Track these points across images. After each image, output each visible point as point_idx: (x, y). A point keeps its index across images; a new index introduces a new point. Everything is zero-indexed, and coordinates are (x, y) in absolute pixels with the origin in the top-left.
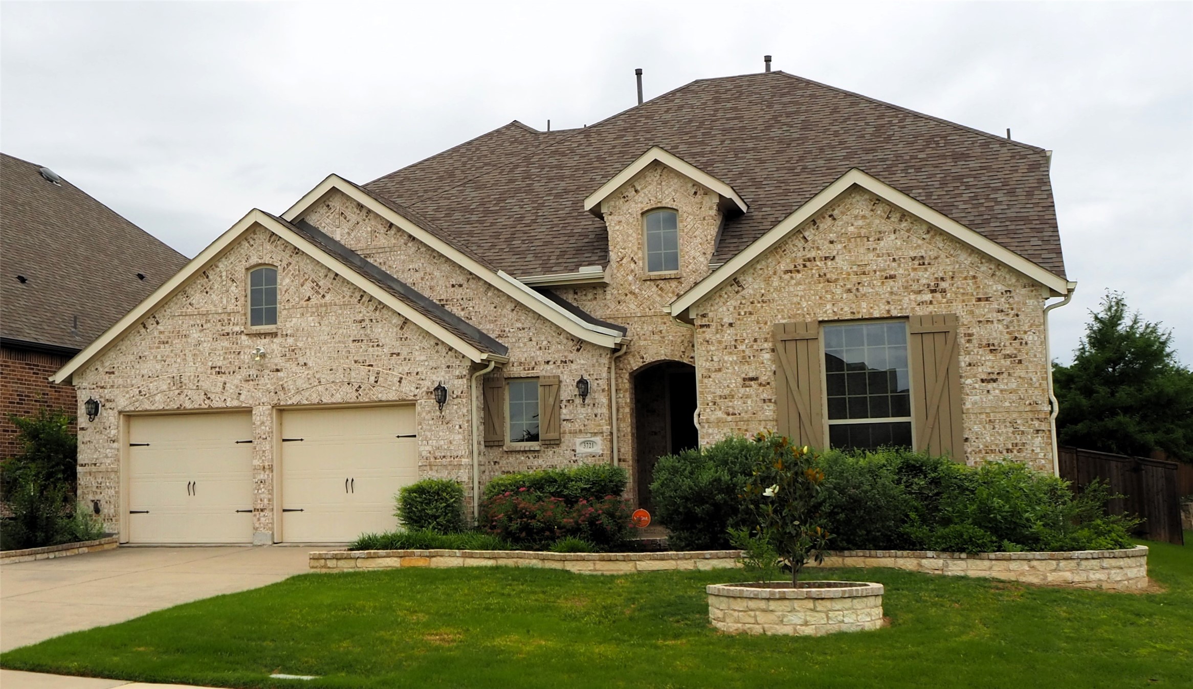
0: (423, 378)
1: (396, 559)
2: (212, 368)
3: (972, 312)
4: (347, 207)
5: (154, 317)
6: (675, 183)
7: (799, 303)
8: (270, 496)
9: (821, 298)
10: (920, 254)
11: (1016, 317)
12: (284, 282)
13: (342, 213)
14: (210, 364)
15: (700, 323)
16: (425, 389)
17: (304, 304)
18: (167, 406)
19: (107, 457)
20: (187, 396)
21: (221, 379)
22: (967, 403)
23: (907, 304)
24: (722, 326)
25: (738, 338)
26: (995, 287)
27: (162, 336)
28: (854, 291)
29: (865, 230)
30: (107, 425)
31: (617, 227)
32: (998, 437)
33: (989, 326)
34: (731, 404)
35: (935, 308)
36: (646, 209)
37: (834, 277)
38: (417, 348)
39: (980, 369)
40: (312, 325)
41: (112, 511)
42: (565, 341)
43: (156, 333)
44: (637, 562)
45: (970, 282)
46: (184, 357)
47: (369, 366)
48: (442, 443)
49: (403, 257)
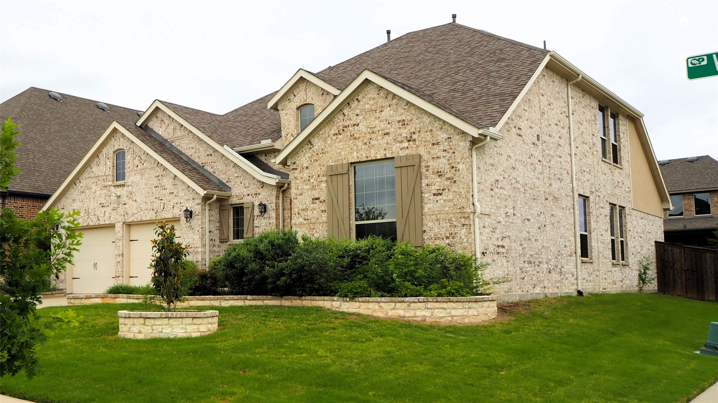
1: (100, 299)
2: (100, 204)
3: (429, 152)
4: (164, 117)
5: (79, 179)
6: (313, 89)
7: (340, 153)
8: (122, 270)
9: (351, 149)
10: (403, 119)
11: (453, 154)
12: (128, 157)
14: (99, 202)
15: (292, 168)
16: (183, 211)
17: (136, 169)
20: (91, 219)
21: (104, 209)
22: (425, 209)
23: (395, 150)
24: (303, 168)
25: (310, 175)
26: (442, 136)
27: (82, 189)
28: (368, 143)
29: (374, 106)
31: (285, 117)
32: (442, 230)
33: (438, 160)
34: (306, 214)
35: (409, 151)
36: (299, 106)
37: (358, 136)
38: (181, 189)
39: (433, 187)
40: (139, 179)
41: (63, 278)
42: (256, 183)
43: (79, 187)
44: (190, 301)
45: (429, 133)
46: (90, 199)
47: (161, 200)
48: (190, 240)
49: (187, 141)
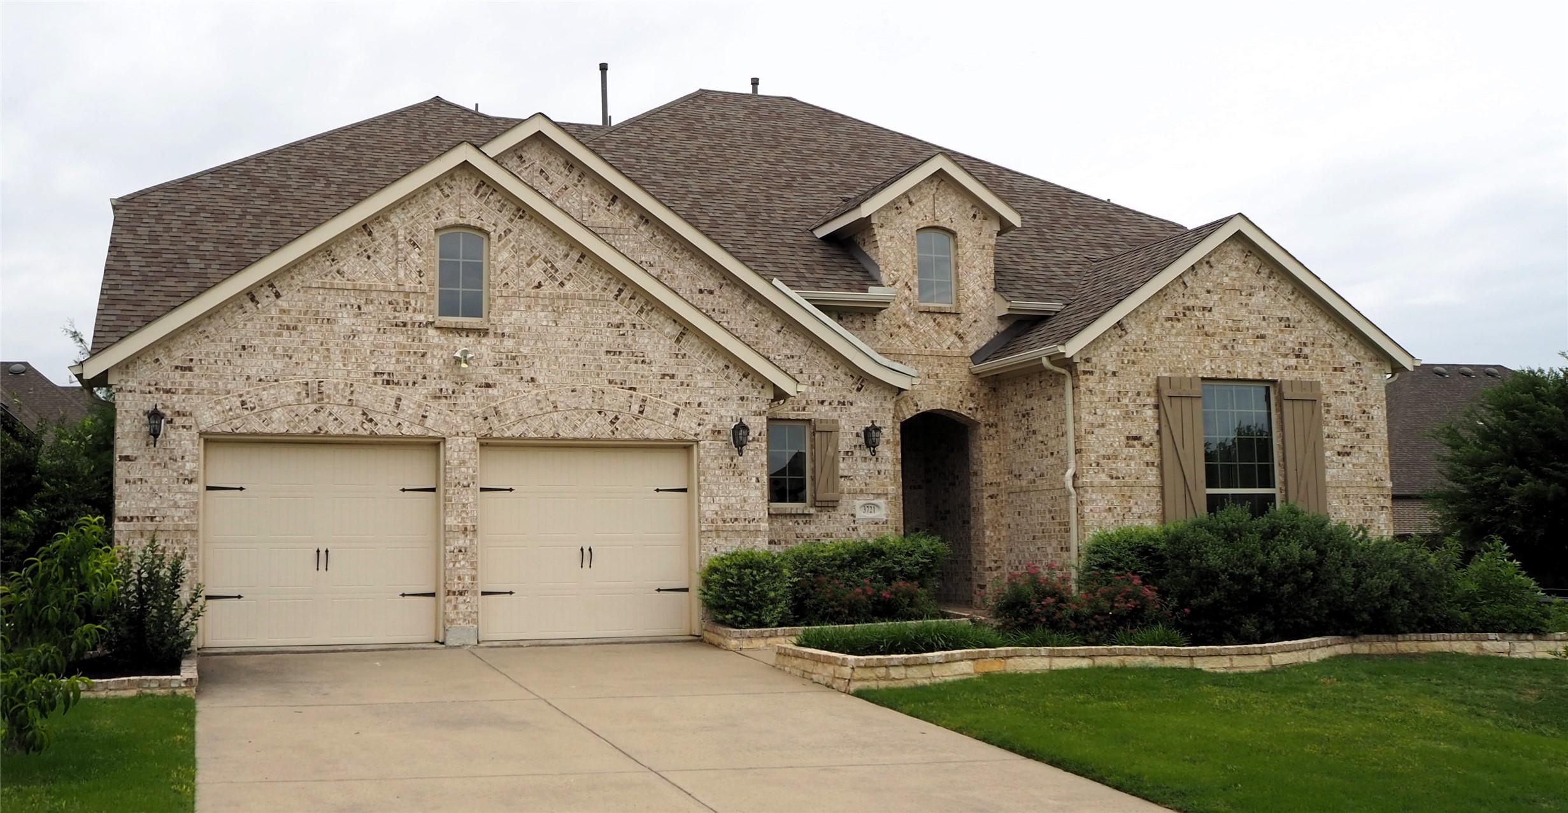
0: (708, 411)
1: (970, 662)
2: (375, 374)
3: (1330, 382)
4: (549, 163)
5: (272, 286)
7: (1179, 356)
8: (474, 573)
10: (1286, 316)
11: (1363, 391)
12: (500, 256)
13: (542, 171)
14: (373, 368)
15: (1083, 369)
16: (710, 426)
17: (533, 292)
18: (294, 428)
19: (176, 506)
20: (331, 414)
21: (392, 392)
22: (1327, 477)
23: (1276, 368)
24: (1106, 374)
25: (1121, 390)
26: (1348, 358)
27: (285, 317)
28: (1230, 348)
29: (1238, 283)
30: (178, 453)
31: (889, 244)
35: (1299, 374)
36: (922, 226)
37: (1211, 330)
38: (700, 370)
39: (1337, 442)
40: (545, 323)
42: (843, 377)
43: (274, 312)
45: (1328, 350)
46: (326, 353)
47: (630, 389)
48: (733, 500)
49: (632, 244)
